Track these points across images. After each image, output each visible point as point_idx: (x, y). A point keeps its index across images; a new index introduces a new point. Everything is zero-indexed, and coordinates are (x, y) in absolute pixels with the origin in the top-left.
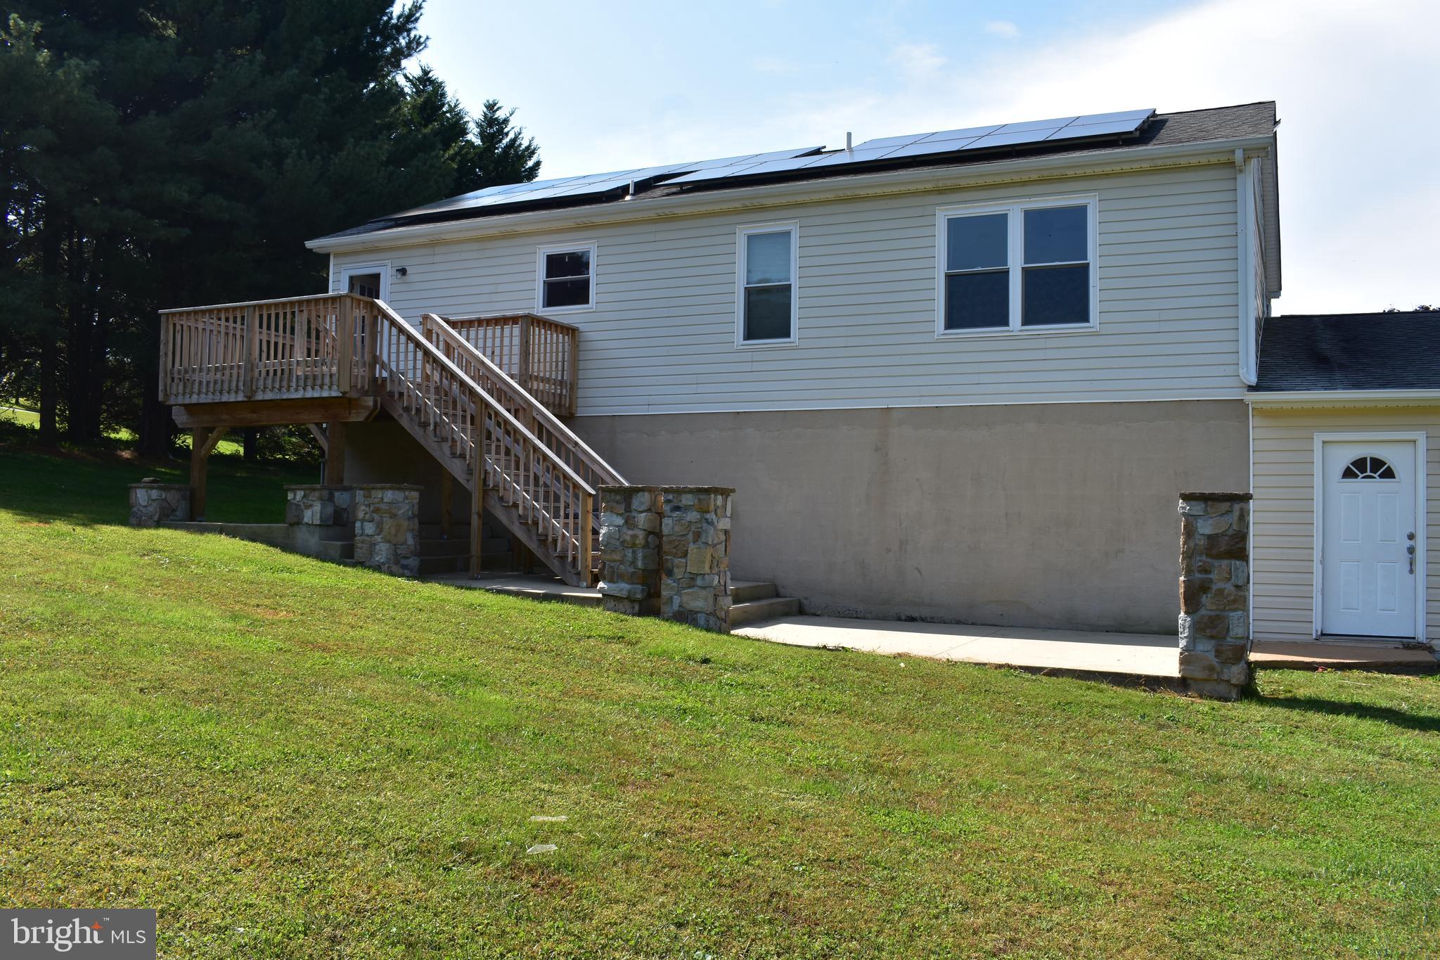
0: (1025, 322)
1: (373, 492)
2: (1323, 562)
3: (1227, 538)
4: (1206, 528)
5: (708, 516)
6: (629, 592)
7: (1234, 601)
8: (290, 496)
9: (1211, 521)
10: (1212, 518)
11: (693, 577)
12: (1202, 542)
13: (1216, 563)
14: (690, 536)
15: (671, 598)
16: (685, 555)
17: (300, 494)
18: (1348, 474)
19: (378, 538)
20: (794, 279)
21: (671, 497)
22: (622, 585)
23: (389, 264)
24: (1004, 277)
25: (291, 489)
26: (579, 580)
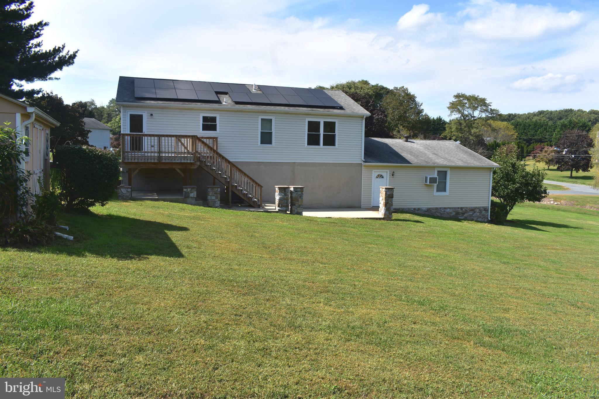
0: (323, 145)
1: (214, 189)
2: (373, 193)
3: (391, 195)
4: (388, 193)
6: (286, 209)
7: (392, 205)
8: (185, 190)
12: (388, 196)
13: (389, 199)
14: (299, 197)
16: (298, 201)
17: (189, 190)
18: (377, 177)
19: (217, 200)
20: (273, 131)
21: (295, 189)
22: (284, 208)
23: (146, 112)
24: (319, 135)
25: (185, 188)
26: (259, 206)
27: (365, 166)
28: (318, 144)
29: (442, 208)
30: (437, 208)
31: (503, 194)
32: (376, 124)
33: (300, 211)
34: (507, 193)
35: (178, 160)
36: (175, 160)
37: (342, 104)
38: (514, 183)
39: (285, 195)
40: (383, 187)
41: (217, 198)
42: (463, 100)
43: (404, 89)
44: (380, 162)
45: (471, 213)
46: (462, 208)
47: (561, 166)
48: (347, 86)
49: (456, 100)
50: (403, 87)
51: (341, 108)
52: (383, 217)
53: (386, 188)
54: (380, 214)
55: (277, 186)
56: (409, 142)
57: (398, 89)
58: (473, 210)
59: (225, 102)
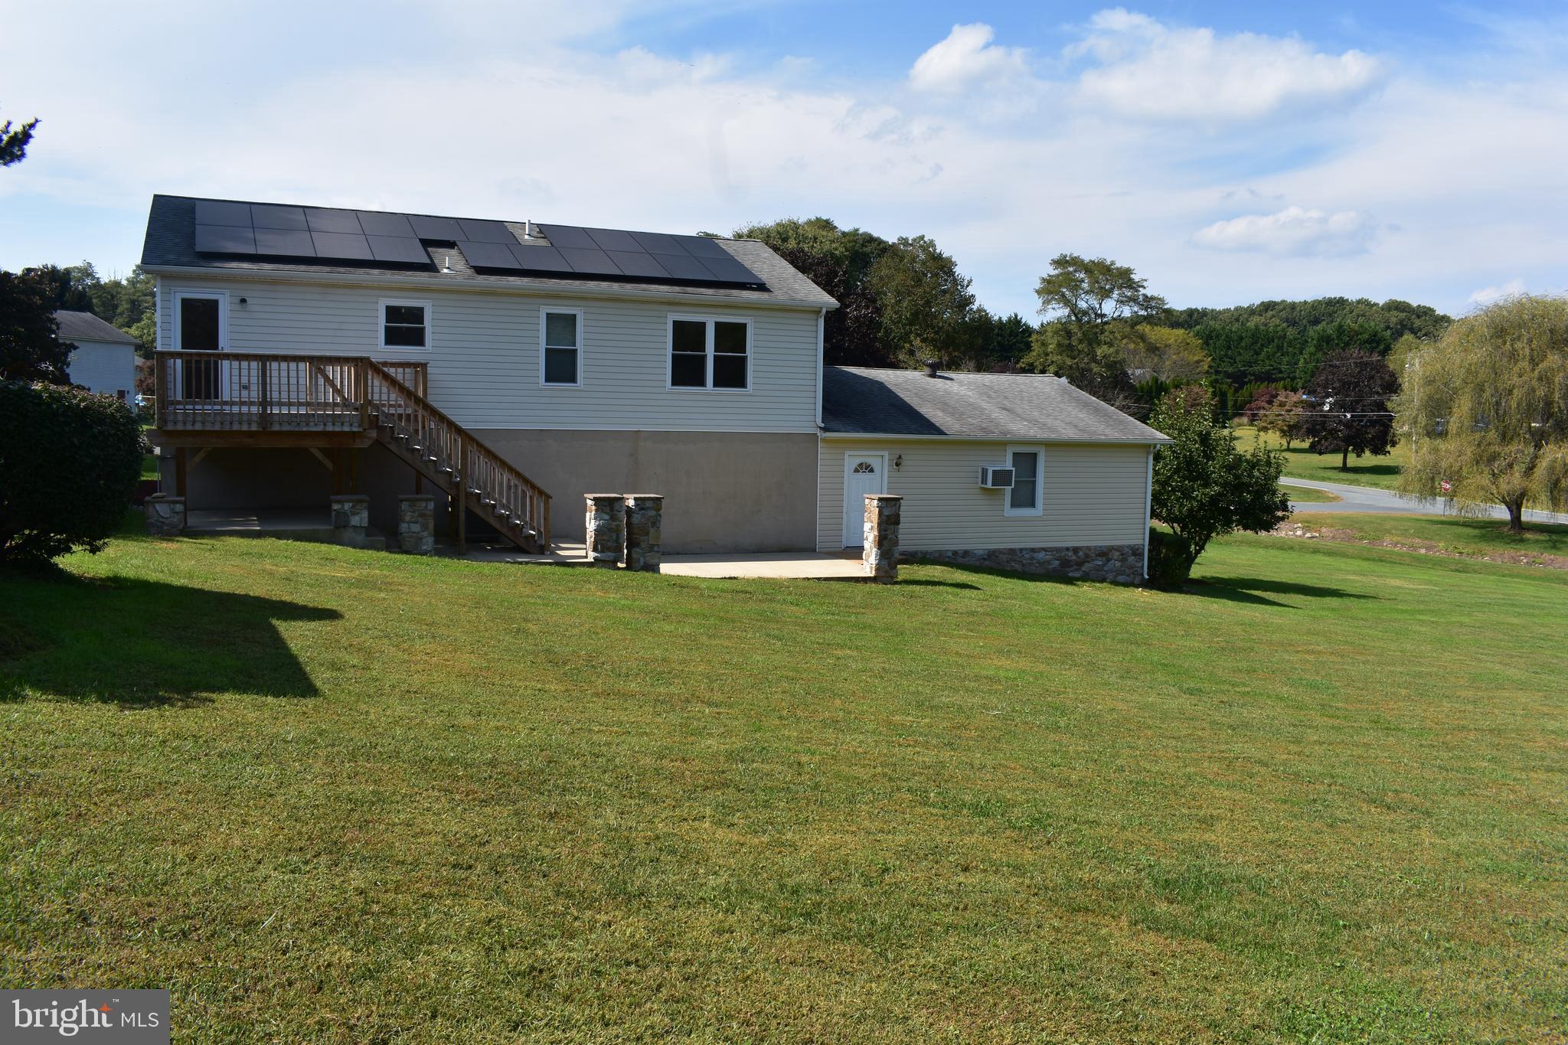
0: (714, 386)
1: (418, 503)
2: (847, 513)
3: (893, 517)
4: (886, 512)
7: (895, 543)
8: (336, 507)
9: (887, 510)
11: (652, 546)
12: (885, 518)
13: (889, 527)
15: (639, 559)
16: (647, 534)
17: (347, 506)
18: (856, 471)
19: (425, 534)
20: (580, 346)
21: (639, 502)
22: (610, 554)
23: (228, 293)
24: (704, 357)
25: (338, 502)
26: (542, 550)
27: (824, 440)
28: (701, 383)
29: (1026, 549)
30: (1012, 551)
31: (1180, 512)
32: (854, 331)
33: (653, 561)
34: (1190, 510)
35: (316, 425)
36: (307, 425)
37: (764, 277)
38: (1206, 485)
39: (613, 518)
40: (873, 496)
41: (425, 527)
42: (1075, 271)
43: (925, 242)
44: (866, 430)
45: (1100, 563)
46: (1076, 550)
47: (1319, 442)
48: (778, 232)
49: (1057, 272)
50: (922, 238)
51: (762, 287)
52: (873, 574)
53: (880, 500)
54: (866, 566)
55: (591, 496)
56: (940, 377)
57: (910, 242)
58: (1104, 553)
59: (448, 268)
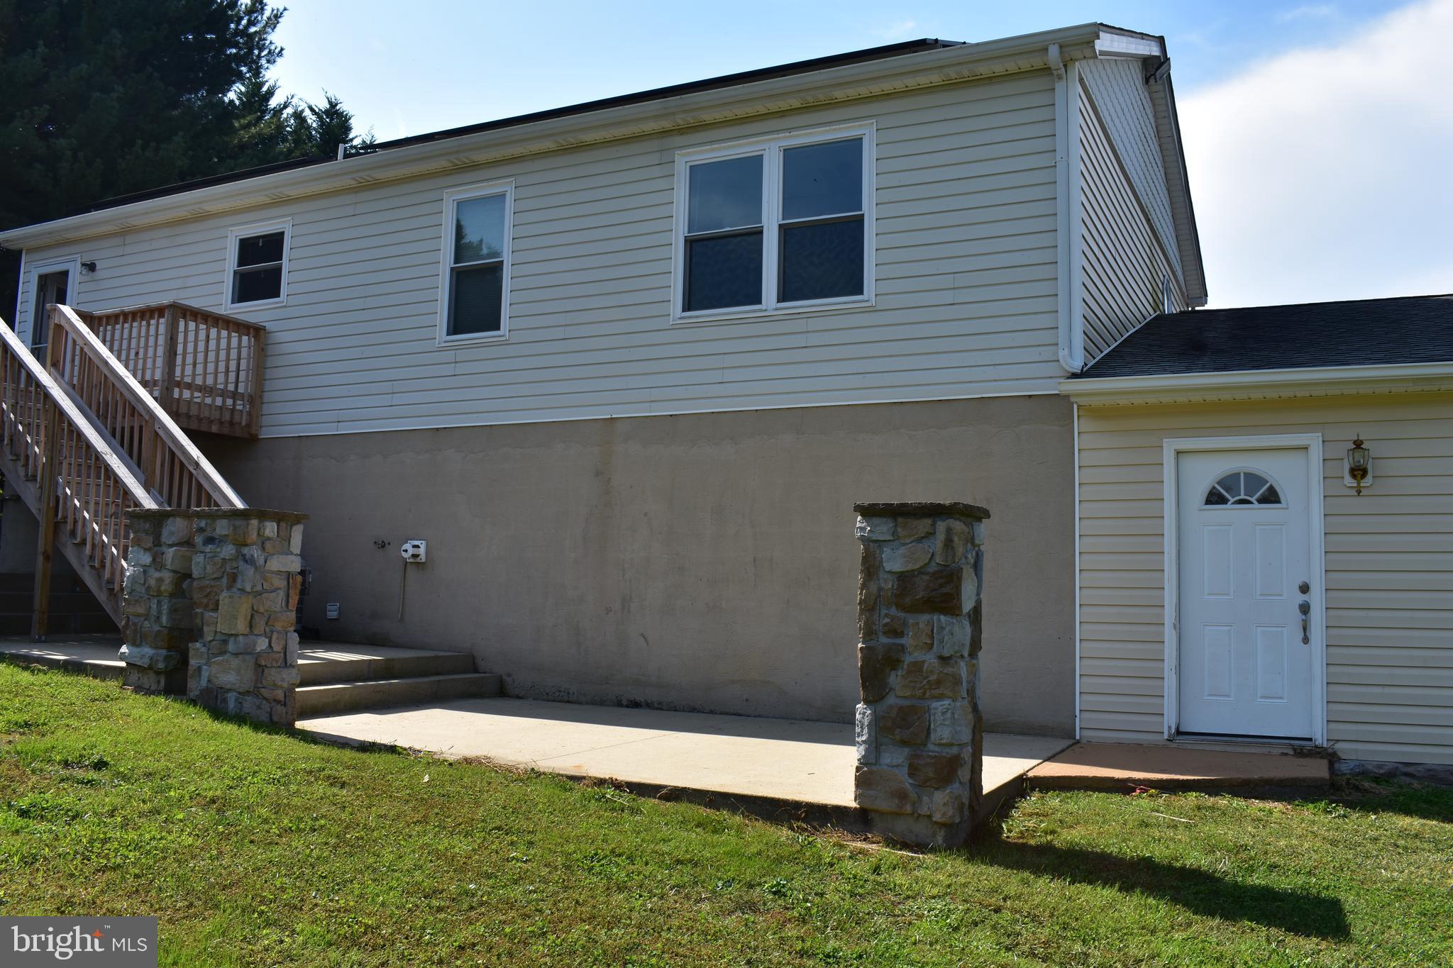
0: (782, 298)
2: (1178, 626)
3: (926, 578)
4: (894, 561)
5: (245, 551)
6: (153, 659)
7: (939, 683)
9: (902, 550)
10: (904, 544)
11: (224, 640)
12: (889, 584)
13: (911, 619)
14: (225, 580)
15: (199, 669)
16: (216, 607)
18: (1214, 498)
23: (79, 258)
24: (757, 238)
28: (749, 296)
52: (853, 799)
